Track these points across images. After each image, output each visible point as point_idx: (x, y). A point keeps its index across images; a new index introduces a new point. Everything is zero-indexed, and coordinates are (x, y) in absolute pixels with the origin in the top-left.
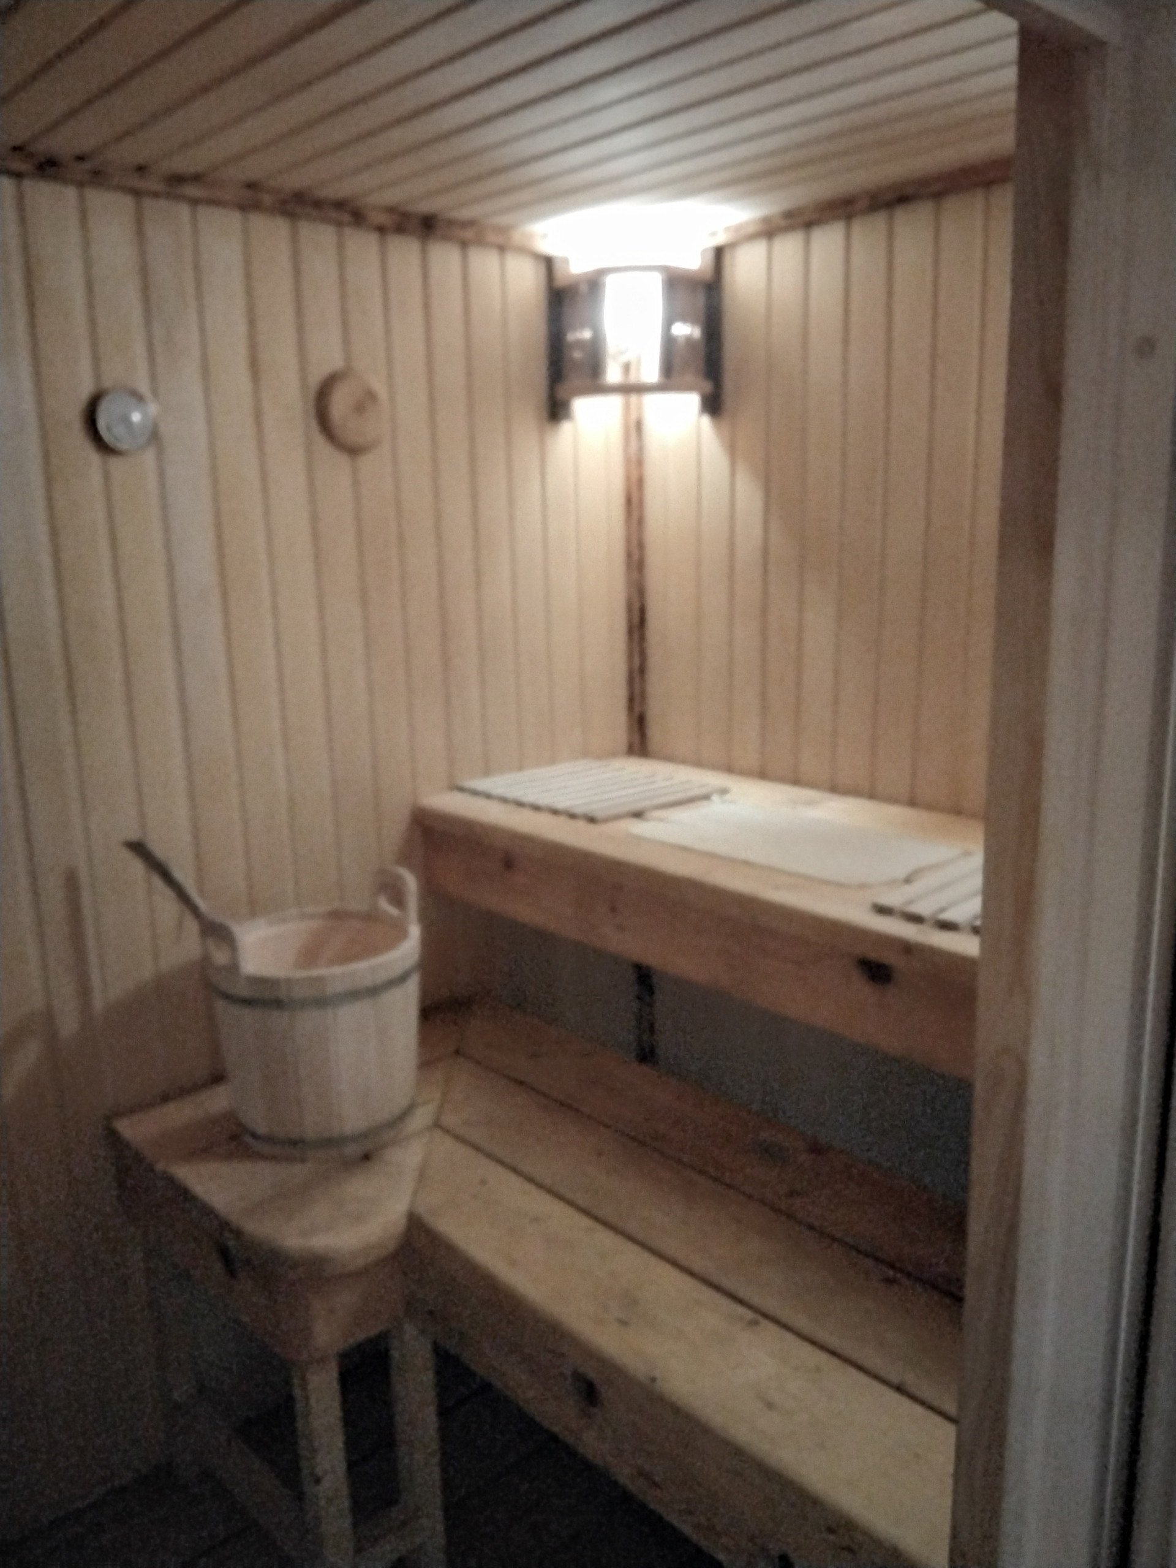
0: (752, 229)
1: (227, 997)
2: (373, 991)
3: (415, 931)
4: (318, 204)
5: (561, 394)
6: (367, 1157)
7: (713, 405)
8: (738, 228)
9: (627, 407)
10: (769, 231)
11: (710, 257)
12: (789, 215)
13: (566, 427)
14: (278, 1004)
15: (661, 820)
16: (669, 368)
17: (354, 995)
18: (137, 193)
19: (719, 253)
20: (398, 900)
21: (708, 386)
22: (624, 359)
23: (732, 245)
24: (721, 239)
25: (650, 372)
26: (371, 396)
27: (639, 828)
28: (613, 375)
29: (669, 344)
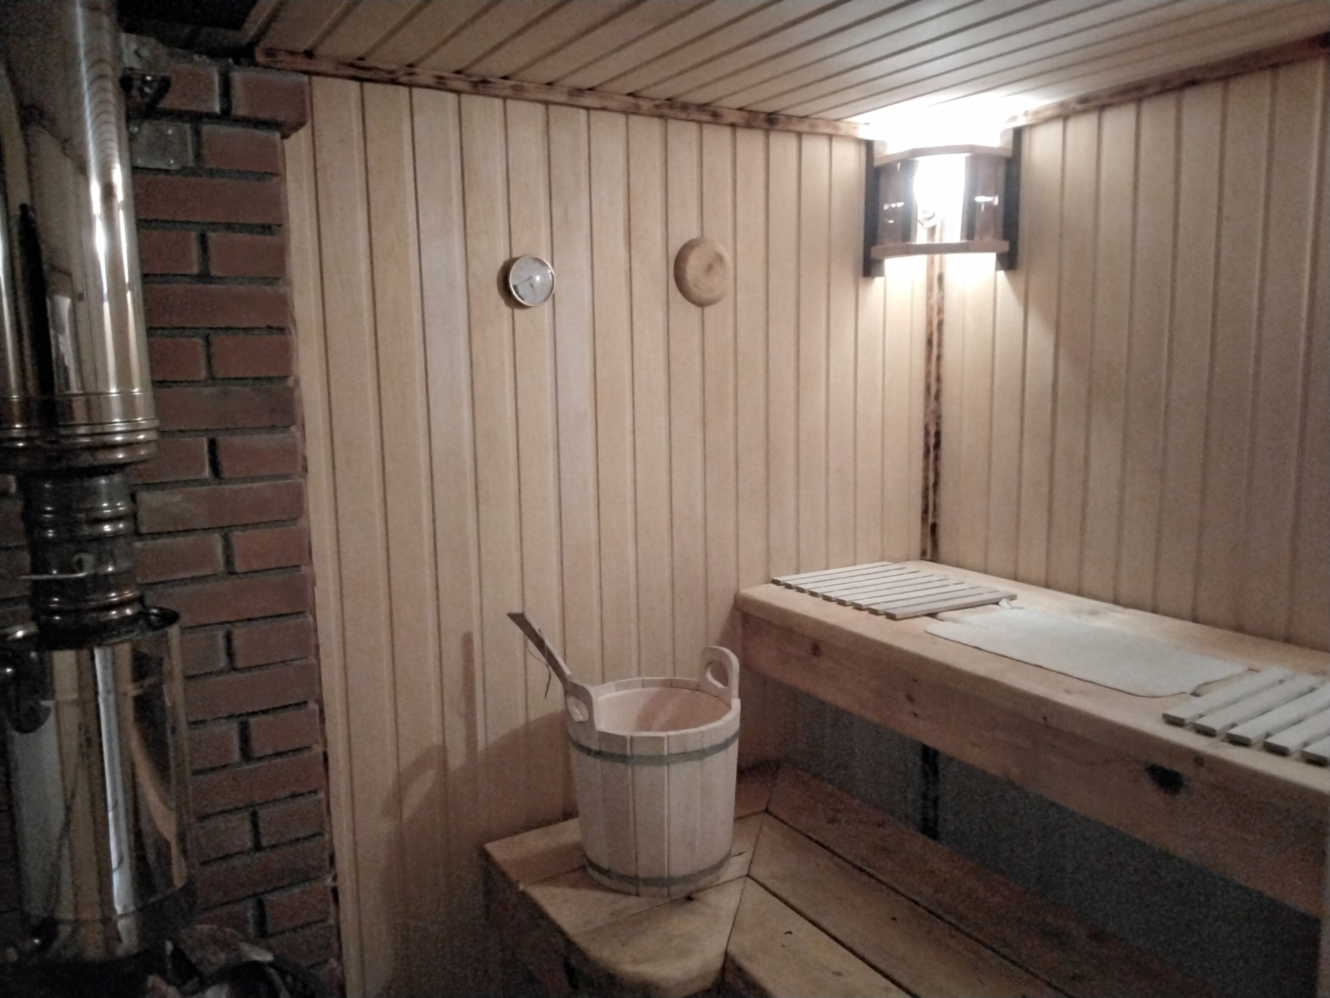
0: (1049, 113)
1: (581, 748)
2: (702, 754)
3: (736, 703)
4: (685, 107)
5: (874, 253)
6: (689, 898)
7: (1008, 262)
8: (1036, 113)
9: (931, 264)
10: (1064, 115)
11: (1010, 136)
12: (1084, 100)
13: (878, 281)
14: (623, 758)
15: (955, 621)
16: (970, 230)
17: (687, 756)
18: (547, 103)
19: (1018, 133)
20: (723, 676)
21: (1005, 246)
22: (930, 224)
23: (1031, 127)
24: (1021, 122)
25: (954, 235)
26: (720, 258)
27: (934, 626)
28: (921, 238)
29: (971, 211)
